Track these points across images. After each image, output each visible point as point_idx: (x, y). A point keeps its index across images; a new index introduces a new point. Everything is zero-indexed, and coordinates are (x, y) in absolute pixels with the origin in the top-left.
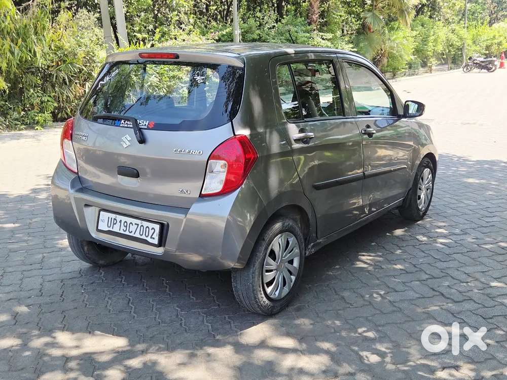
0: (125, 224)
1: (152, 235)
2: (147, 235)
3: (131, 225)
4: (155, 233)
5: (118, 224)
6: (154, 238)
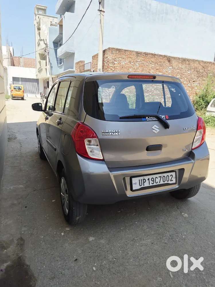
0: (153, 180)
1: (171, 179)
2: (168, 180)
3: (156, 178)
4: (173, 177)
5: (147, 181)
6: (172, 180)
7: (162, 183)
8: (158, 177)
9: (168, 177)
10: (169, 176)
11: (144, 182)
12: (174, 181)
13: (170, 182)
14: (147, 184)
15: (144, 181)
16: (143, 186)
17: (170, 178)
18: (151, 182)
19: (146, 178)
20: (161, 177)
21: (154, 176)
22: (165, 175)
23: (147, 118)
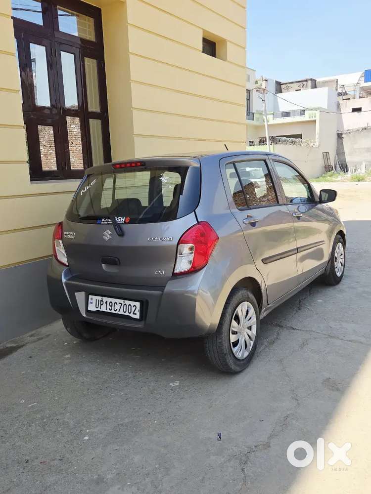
2: (130, 311)
6: (136, 314)
7: (121, 312)
8: (118, 304)
9: (130, 306)
10: (132, 306)
11: (101, 305)
12: (137, 316)
13: (132, 315)
14: (103, 309)
15: (102, 302)
16: (99, 309)
17: (133, 309)
18: (109, 307)
19: (105, 299)
20: (121, 304)
21: (114, 300)
22: (128, 302)
23: (103, 220)
